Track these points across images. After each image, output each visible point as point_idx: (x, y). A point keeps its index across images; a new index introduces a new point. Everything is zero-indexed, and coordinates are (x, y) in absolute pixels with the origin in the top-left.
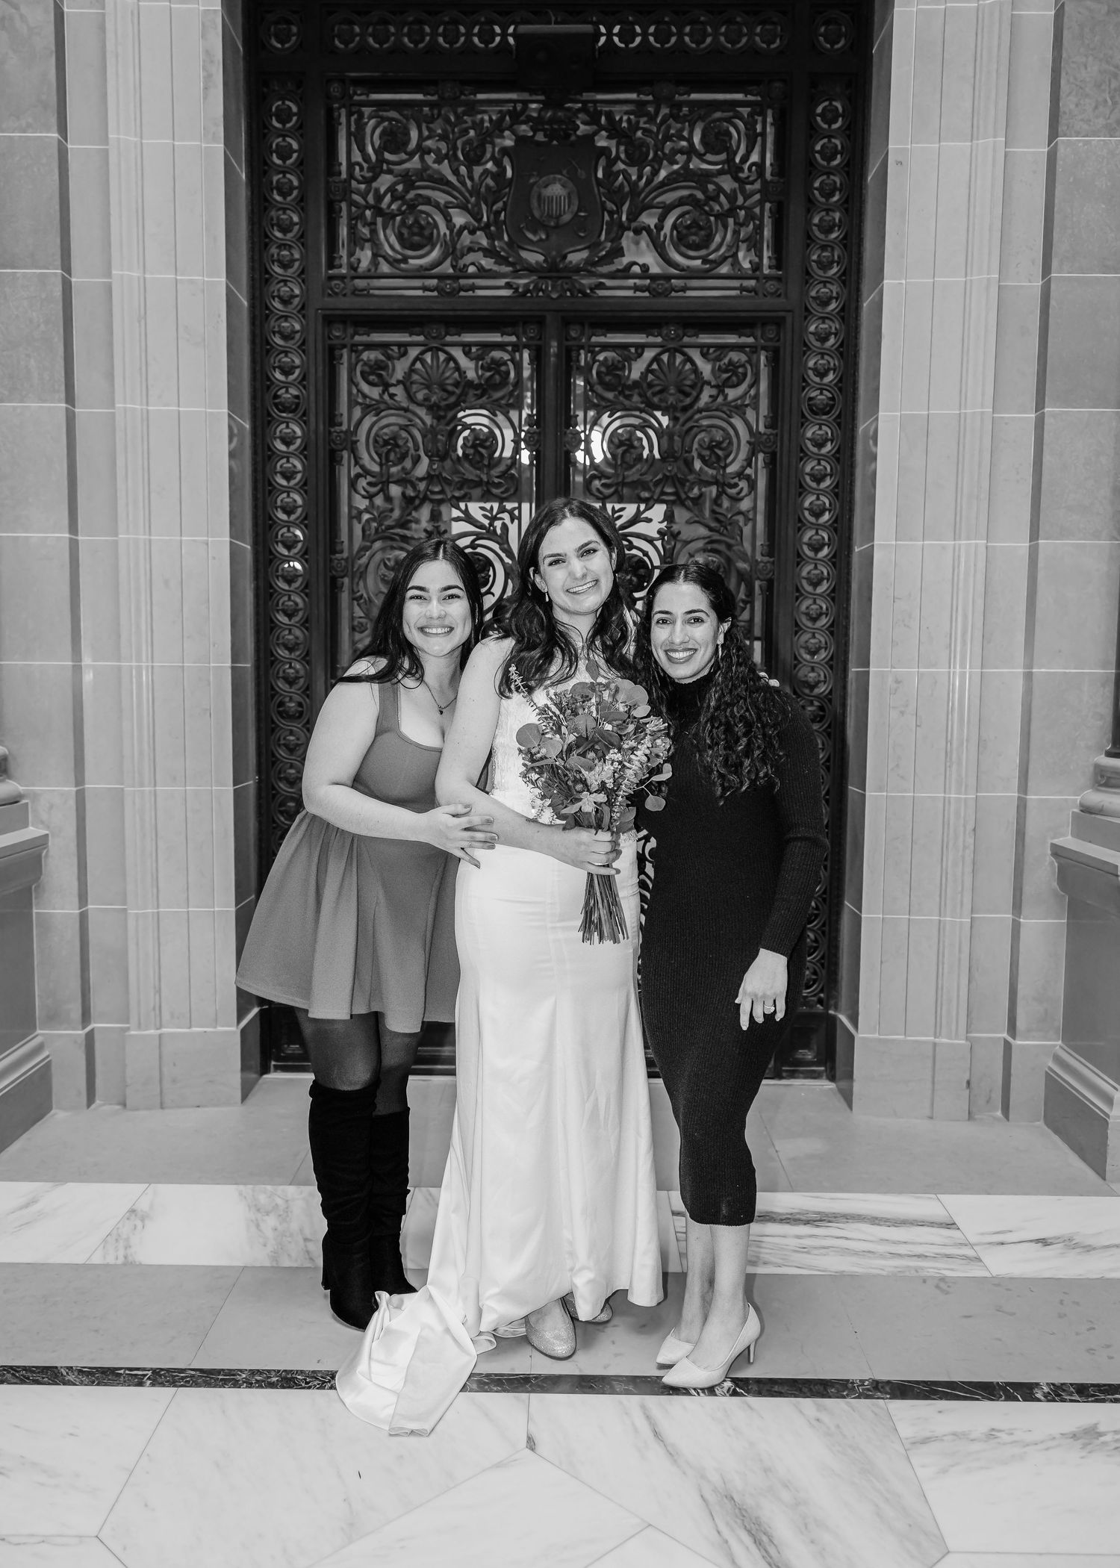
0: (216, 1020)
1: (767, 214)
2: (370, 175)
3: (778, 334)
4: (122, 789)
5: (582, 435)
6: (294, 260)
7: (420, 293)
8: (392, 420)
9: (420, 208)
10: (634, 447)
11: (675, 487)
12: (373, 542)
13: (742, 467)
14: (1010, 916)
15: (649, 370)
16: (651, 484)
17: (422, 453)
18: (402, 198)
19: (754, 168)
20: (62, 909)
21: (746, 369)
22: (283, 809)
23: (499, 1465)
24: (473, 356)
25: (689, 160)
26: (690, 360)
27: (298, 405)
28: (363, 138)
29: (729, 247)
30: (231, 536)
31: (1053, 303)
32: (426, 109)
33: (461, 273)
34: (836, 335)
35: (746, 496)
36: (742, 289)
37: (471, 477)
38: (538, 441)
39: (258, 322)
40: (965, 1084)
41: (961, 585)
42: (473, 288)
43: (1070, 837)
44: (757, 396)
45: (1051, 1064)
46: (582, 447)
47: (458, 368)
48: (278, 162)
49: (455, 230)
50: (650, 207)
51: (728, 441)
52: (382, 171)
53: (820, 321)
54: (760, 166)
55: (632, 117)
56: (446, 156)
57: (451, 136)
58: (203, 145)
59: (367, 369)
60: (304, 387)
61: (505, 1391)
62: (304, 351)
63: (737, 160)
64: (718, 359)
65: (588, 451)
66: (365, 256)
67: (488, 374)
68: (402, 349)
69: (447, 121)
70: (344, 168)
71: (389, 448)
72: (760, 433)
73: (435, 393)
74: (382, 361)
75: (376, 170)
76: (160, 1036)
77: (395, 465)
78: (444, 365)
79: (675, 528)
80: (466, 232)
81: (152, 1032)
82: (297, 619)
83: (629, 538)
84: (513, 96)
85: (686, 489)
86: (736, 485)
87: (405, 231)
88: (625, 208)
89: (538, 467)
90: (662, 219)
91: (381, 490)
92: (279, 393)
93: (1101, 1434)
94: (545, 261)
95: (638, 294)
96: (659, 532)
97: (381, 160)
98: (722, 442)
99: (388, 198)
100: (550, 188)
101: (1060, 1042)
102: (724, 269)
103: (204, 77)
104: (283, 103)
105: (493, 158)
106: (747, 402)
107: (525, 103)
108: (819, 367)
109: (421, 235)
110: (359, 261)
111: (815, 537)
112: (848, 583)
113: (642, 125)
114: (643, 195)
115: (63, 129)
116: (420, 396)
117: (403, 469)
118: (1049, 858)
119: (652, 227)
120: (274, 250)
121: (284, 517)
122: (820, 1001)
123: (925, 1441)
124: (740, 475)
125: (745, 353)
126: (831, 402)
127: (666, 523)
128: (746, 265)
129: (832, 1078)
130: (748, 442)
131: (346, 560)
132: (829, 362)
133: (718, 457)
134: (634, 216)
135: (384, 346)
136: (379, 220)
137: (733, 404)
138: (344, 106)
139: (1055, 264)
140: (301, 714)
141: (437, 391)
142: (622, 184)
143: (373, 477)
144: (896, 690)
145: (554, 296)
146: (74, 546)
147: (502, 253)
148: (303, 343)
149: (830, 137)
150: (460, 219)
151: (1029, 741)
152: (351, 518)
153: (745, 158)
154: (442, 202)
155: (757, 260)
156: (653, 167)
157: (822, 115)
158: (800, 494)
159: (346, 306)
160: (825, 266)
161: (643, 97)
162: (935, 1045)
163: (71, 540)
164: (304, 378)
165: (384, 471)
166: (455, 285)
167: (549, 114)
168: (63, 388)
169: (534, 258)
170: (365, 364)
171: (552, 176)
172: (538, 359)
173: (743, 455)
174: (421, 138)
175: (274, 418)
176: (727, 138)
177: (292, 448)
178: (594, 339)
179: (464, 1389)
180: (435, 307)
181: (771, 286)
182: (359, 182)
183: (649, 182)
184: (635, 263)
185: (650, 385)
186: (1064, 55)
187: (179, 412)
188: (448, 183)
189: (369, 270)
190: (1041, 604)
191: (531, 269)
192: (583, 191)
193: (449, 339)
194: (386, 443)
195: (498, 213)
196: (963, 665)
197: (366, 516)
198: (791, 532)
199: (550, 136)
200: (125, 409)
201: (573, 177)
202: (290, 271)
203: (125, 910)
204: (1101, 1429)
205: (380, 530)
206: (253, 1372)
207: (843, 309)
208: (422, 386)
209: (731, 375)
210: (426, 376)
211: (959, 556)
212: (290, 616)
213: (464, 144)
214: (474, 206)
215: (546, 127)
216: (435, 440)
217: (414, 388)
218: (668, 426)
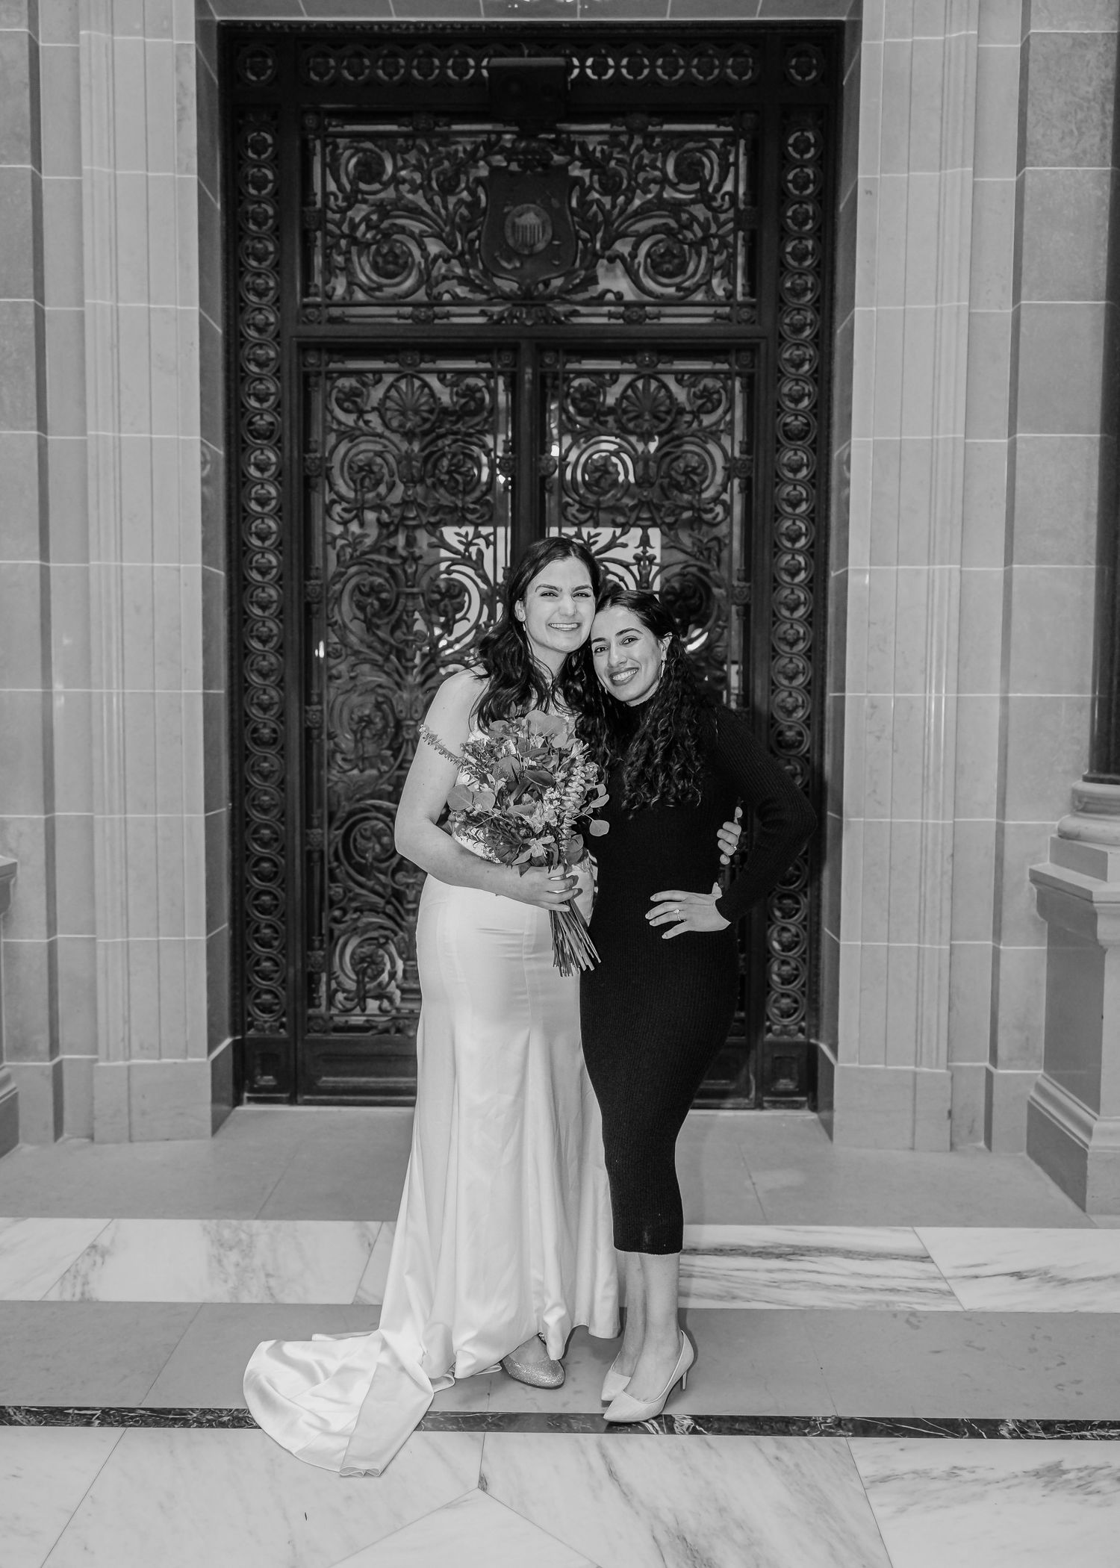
0: (186, 1051)
1: (740, 243)
2: (345, 204)
3: (752, 361)
4: (92, 817)
6: (268, 289)
7: (395, 320)
8: (366, 448)
9: (395, 237)
10: (608, 473)
11: (651, 512)
12: (348, 567)
13: (718, 491)
14: (990, 943)
15: (624, 396)
16: (627, 510)
17: (396, 479)
18: (376, 227)
19: (727, 197)
20: (31, 938)
21: (720, 395)
22: (256, 836)
23: (448, 1506)
24: (447, 383)
25: (662, 189)
26: (664, 386)
27: (272, 432)
28: (338, 170)
29: (703, 275)
30: (204, 563)
31: (1023, 329)
32: (401, 141)
33: (435, 301)
34: (810, 361)
35: (721, 522)
36: (716, 316)
37: (445, 503)
38: (513, 466)
39: (232, 350)
40: (946, 1114)
41: (936, 609)
42: (448, 315)
43: (1048, 862)
44: (732, 422)
45: (1033, 1093)
47: (432, 394)
48: (253, 191)
49: (430, 259)
50: (624, 235)
51: (703, 467)
52: (357, 201)
53: (794, 347)
54: (733, 195)
55: (605, 147)
56: (421, 186)
57: (425, 166)
58: (177, 176)
59: (341, 396)
60: (279, 414)
61: (460, 1429)
62: (278, 378)
63: (711, 189)
64: (693, 385)
66: (340, 287)
67: (463, 401)
68: (377, 376)
69: (422, 151)
70: (319, 198)
71: (364, 474)
72: (735, 458)
73: (410, 420)
74: (356, 388)
75: (352, 198)
76: (129, 1068)
77: (369, 491)
78: (418, 392)
79: (650, 552)
80: (441, 260)
81: (121, 1063)
82: (272, 645)
84: (488, 127)
85: (662, 514)
86: (711, 510)
87: (380, 260)
88: (600, 235)
89: (513, 492)
90: (636, 247)
91: (356, 516)
92: (254, 420)
93: (1064, 1472)
94: (520, 288)
95: (613, 321)
96: (635, 557)
97: (356, 191)
98: (698, 467)
99: (363, 227)
100: (523, 217)
101: (1041, 1072)
102: (699, 297)
103: (178, 110)
104: (259, 135)
105: (467, 188)
106: (722, 427)
107: (499, 134)
108: (794, 393)
109: (396, 264)
110: (334, 289)
111: (792, 562)
112: (825, 607)
113: (615, 155)
114: (616, 225)
115: (37, 159)
116: (395, 424)
117: (378, 495)
118: (1028, 884)
119: (626, 255)
120: (248, 279)
121: (258, 543)
122: (801, 1030)
123: (884, 1480)
124: (716, 500)
125: (719, 379)
126: (806, 428)
127: (641, 548)
128: (720, 293)
129: (814, 1108)
130: (724, 468)
131: (321, 586)
132: (804, 389)
133: (694, 483)
134: (607, 244)
135: (359, 373)
136: (354, 249)
137: (708, 430)
138: (318, 137)
139: (1024, 291)
140: (275, 740)
141: (412, 417)
142: (595, 215)
143: (348, 502)
144: (872, 715)
145: (529, 323)
146: (45, 574)
147: (477, 281)
148: (278, 370)
149: (802, 166)
150: (434, 247)
151: (1006, 766)
152: (325, 543)
153: (718, 188)
154: (417, 231)
155: (730, 287)
156: (626, 197)
157: (795, 146)
158: (776, 519)
159: (321, 333)
160: (798, 293)
161: (616, 128)
162: (915, 1074)
163: (42, 567)
164: (279, 404)
165: (359, 497)
166: (430, 313)
167: (523, 144)
168: (35, 415)
169: (508, 285)
170: (340, 391)
171: (525, 206)
172: (513, 386)
173: (719, 478)
174: (396, 169)
175: (248, 445)
176: (700, 168)
177: (267, 474)
178: (569, 366)
179: (418, 1428)
180: (409, 334)
181: (745, 313)
182: (334, 212)
183: (623, 211)
184: (609, 291)
185: (625, 412)
186: (1031, 87)
187: (151, 439)
188: (423, 213)
189: (344, 298)
190: (1016, 629)
191: (506, 297)
192: (556, 219)
193: (423, 366)
194: (361, 469)
195: (472, 242)
196: (938, 690)
197: (340, 542)
198: (767, 558)
199: (525, 165)
200: (97, 436)
201: (548, 208)
202: (265, 300)
203: (94, 939)
204: (1065, 1466)
205: (355, 556)
206: (204, 1412)
207: (817, 336)
208: (397, 413)
209: (707, 401)
210: (400, 402)
211: (933, 581)
212: (264, 642)
213: (439, 174)
214: (448, 235)
215: (521, 157)
216: (410, 466)
217: (389, 414)
218: (643, 452)
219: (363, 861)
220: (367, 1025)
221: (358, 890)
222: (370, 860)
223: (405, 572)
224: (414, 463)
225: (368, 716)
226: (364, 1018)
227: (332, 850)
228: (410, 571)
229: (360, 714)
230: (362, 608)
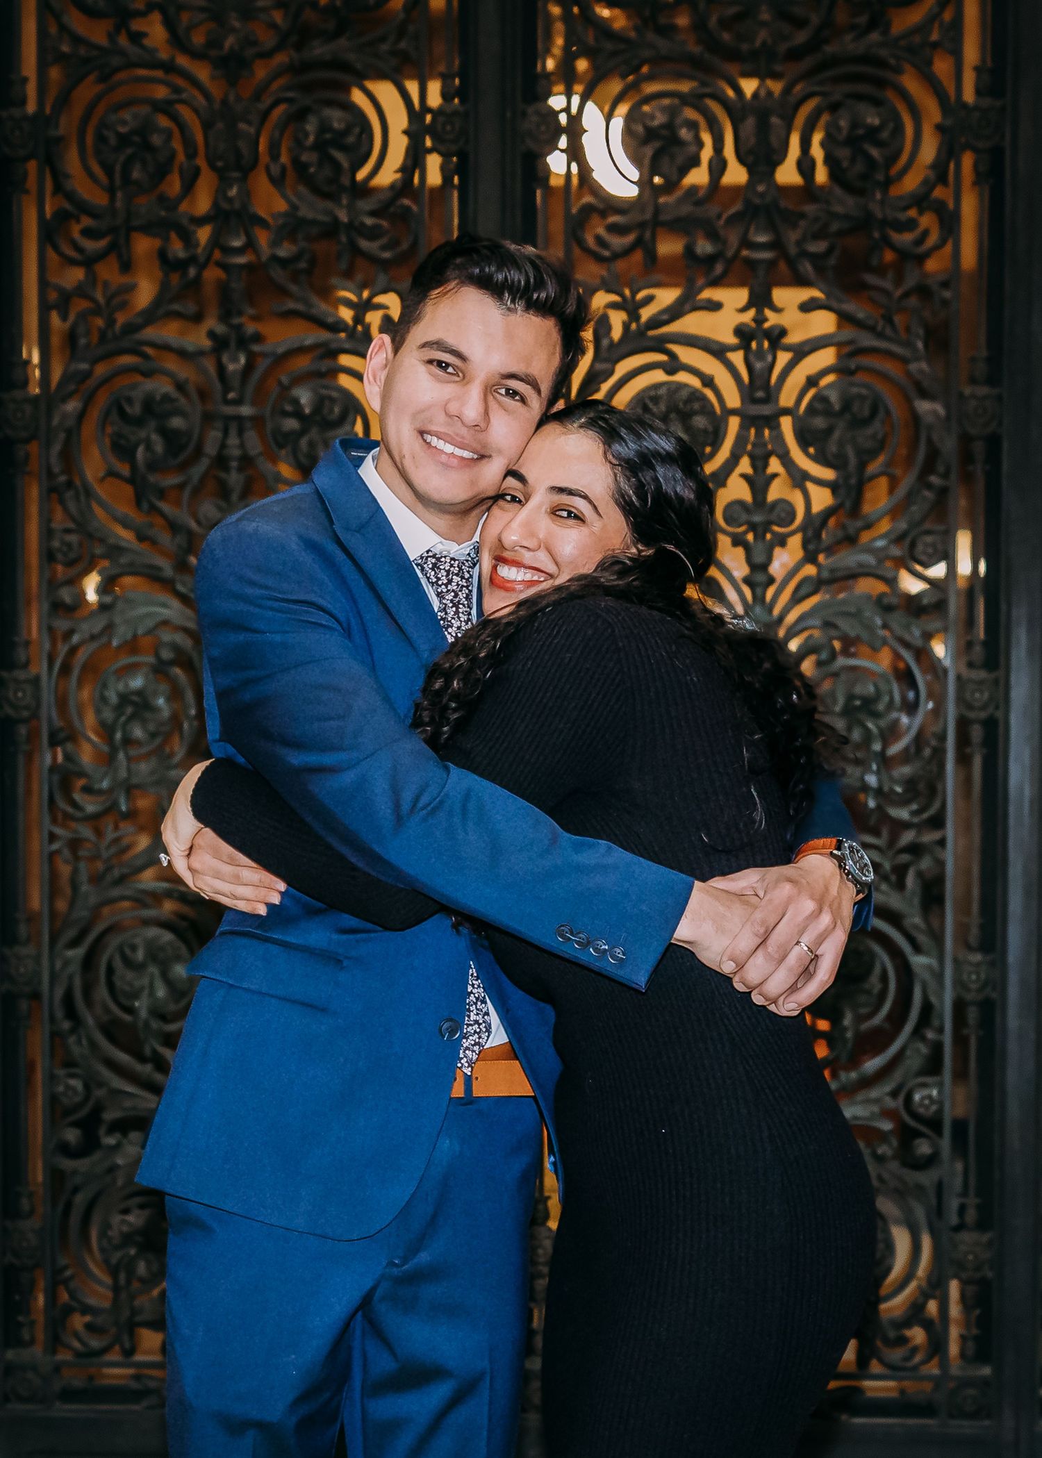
5: (563, 118)
10: (680, 143)
11: (773, 230)
12: (95, 362)
13: (925, 182)
16: (719, 225)
17: (201, 162)
37: (313, 216)
38: (464, 131)
44: (956, 26)
46: (563, 142)
51: (891, 125)
65: (576, 153)
71: (131, 152)
72: (964, 106)
73: (233, 30)
77: (143, 190)
79: (772, 319)
83: (672, 347)
85: (799, 235)
86: (911, 225)
89: (463, 189)
91: (113, 247)
96: (739, 331)
98: (881, 130)
106: (935, 37)
116: (198, 39)
117: (162, 199)
124: (921, 200)
127: (752, 313)
130: (939, 128)
131: (37, 403)
133: (871, 163)
137: (903, 43)
141: (237, 24)
143: (95, 217)
152: (45, 308)
165: (119, 204)
173: (929, 151)
194: (124, 140)
197: (80, 305)
205: (110, 334)
208: (203, 16)
216: (232, 133)
217: (185, 18)
218: (755, 95)
219: (127, 1018)
220: (134, 1385)
221: (118, 1083)
222: (143, 1014)
223: (221, 369)
224: (242, 126)
225: (139, 693)
226: (131, 1371)
227: (59, 993)
228: (231, 367)
229: (121, 687)
230: (123, 450)
